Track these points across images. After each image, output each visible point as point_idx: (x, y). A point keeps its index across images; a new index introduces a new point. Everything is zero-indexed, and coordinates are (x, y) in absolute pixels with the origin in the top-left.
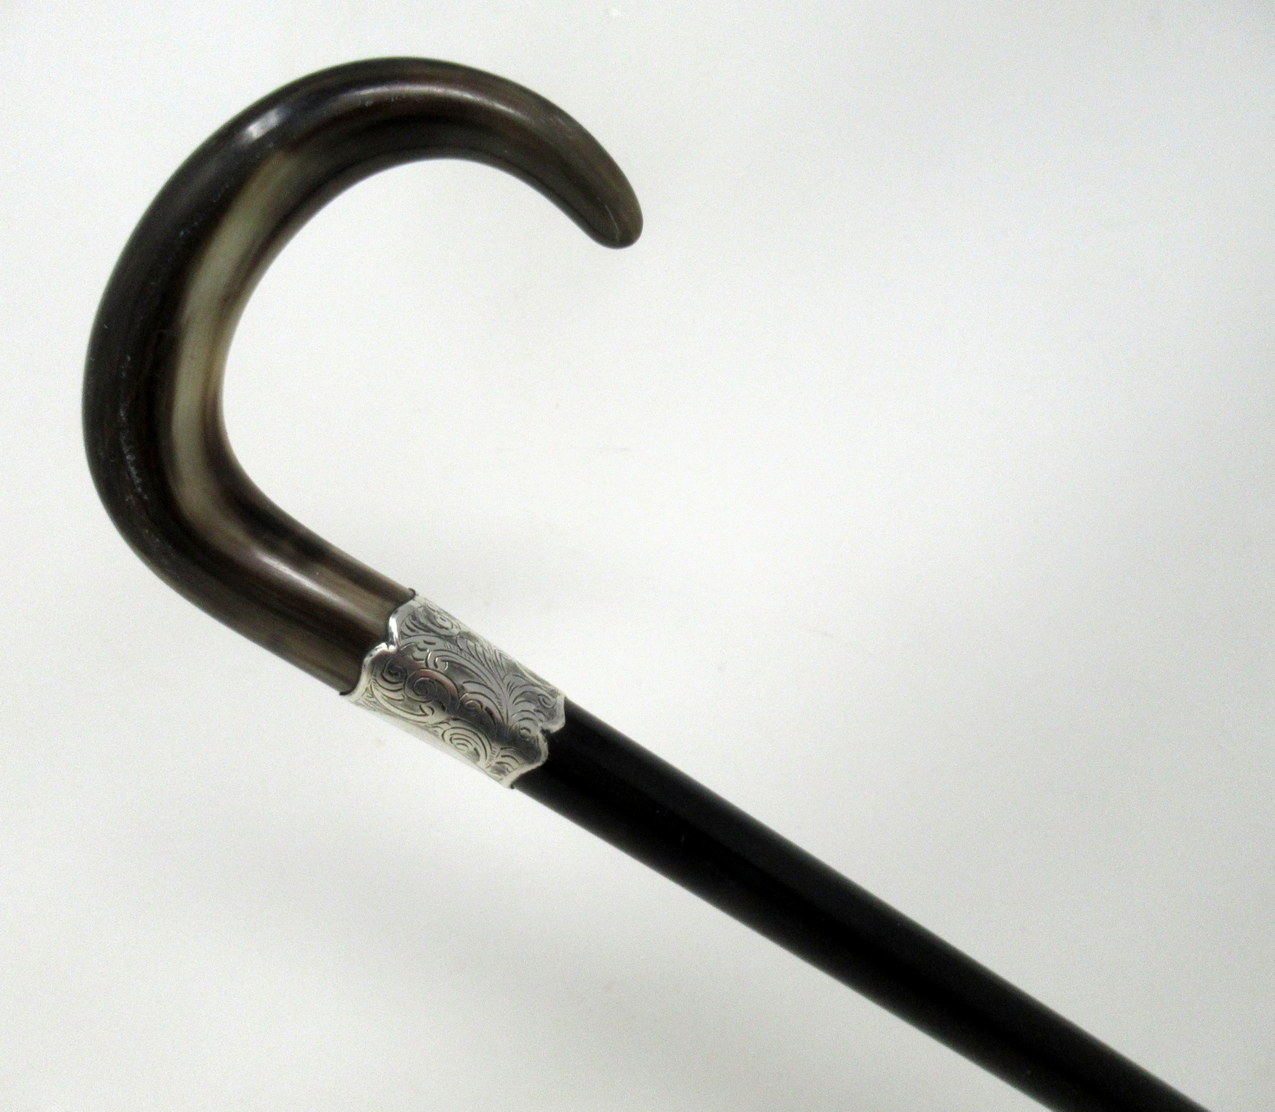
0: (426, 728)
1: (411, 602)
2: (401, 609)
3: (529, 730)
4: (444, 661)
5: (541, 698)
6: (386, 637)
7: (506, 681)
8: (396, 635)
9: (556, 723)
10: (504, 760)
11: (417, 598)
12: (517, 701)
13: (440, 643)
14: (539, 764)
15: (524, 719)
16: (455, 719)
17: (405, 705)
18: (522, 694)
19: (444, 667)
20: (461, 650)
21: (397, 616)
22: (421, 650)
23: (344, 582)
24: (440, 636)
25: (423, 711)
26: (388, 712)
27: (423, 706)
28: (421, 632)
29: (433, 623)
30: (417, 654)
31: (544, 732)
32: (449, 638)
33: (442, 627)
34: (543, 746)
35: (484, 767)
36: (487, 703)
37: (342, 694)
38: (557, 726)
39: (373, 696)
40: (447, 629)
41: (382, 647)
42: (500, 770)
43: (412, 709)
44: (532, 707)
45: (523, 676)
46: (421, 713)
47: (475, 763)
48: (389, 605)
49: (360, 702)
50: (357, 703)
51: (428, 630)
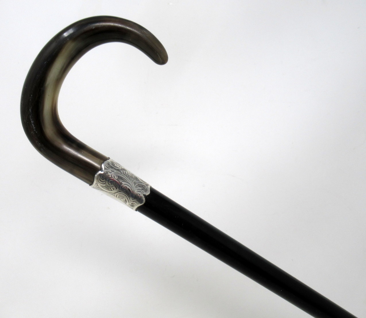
0: (112, 194)
1: (108, 160)
2: (105, 162)
3: (140, 195)
4: (116, 176)
5: (143, 186)
6: (101, 169)
7: (134, 182)
8: (103, 169)
9: (147, 193)
10: (133, 203)
11: (110, 159)
12: (137, 187)
13: (115, 171)
14: (143, 204)
15: (138, 192)
16: (120, 192)
17: (106, 188)
18: (138, 185)
19: (116, 178)
20: (121, 173)
21: (104, 164)
22: (110, 173)
23: (90, 155)
24: (115, 169)
25: (111, 189)
26: (102, 190)
27: (111, 188)
28: (110, 168)
29: (114, 166)
30: (109, 174)
31: (144, 195)
32: (118, 170)
33: (116, 167)
34: (144, 199)
35: (128, 205)
36: (128, 187)
37: (90, 185)
38: (148, 193)
39: (98, 185)
40: (118, 168)
41: (100, 172)
42: (132, 206)
43: (108, 189)
44: (141, 188)
45: (139, 180)
46: (111, 190)
47: (126, 204)
48: (102, 161)
49: (95, 187)
50: (94, 188)
51: (112, 168)
